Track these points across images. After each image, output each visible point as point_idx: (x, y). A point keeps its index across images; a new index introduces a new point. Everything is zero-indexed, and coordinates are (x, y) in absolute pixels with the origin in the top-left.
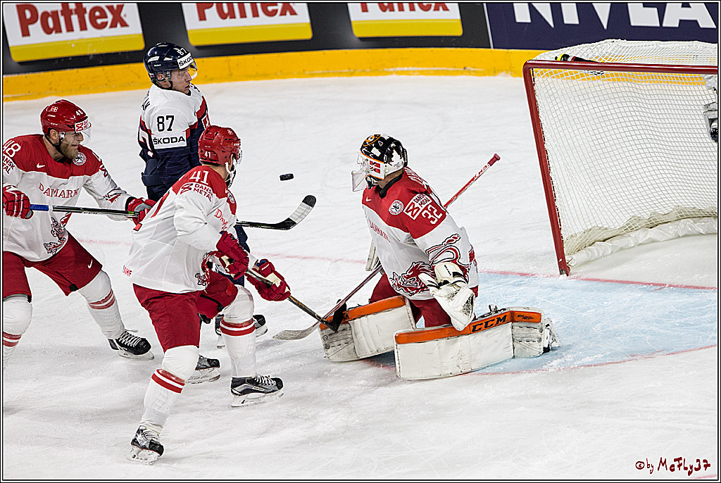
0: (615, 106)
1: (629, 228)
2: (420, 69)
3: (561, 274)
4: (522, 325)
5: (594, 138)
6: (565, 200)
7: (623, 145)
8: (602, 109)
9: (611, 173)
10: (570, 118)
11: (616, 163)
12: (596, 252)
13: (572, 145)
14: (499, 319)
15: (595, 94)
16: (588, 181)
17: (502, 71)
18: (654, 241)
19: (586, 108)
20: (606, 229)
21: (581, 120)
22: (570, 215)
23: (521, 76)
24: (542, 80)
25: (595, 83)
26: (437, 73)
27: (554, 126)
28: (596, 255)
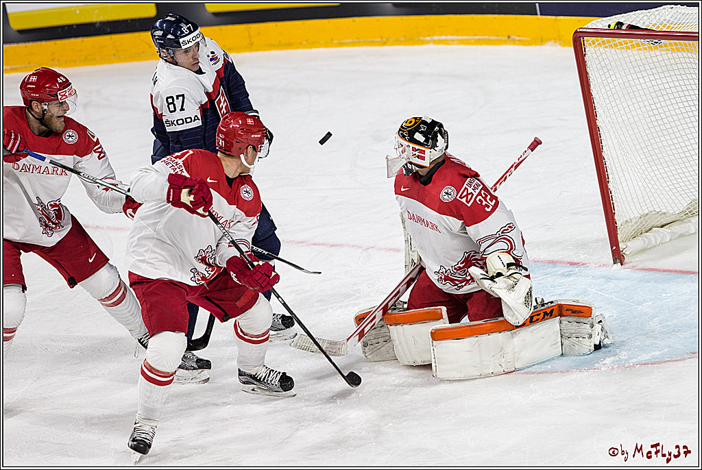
0: (674, 78)
1: (689, 214)
2: (460, 37)
3: (614, 263)
4: (570, 319)
5: (651, 113)
6: (618, 183)
8: (659, 82)
9: (670, 152)
10: (625, 92)
12: (653, 239)
13: (627, 122)
14: (545, 313)
15: (652, 66)
16: (645, 161)
17: (550, 40)
19: (642, 81)
20: (664, 213)
21: (637, 94)
22: (624, 198)
23: (571, 46)
24: (593, 49)
25: (652, 53)
26: (479, 42)
27: (607, 101)
28: (654, 242)
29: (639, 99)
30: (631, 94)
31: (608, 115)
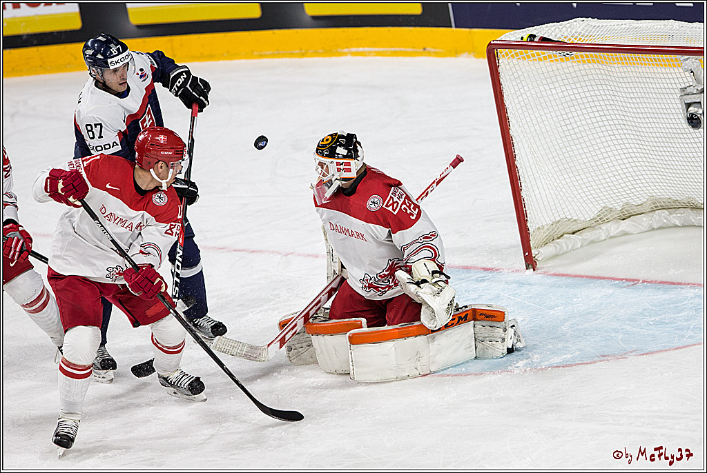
0: (585, 89)
1: (600, 220)
2: (377, 49)
3: (527, 269)
4: (484, 323)
5: (563, 123)
6: (531, 190)
7: (593, 131)
8: (571, 92)
9: (581, 161)
10: (538, 103)
11: (586, 150)
12: (564, 246)
13: (539, 132)
14: (460, 318)
15: (564, 77)
16: (556, 169)
17: (464, 52)
18: (626, 234)
19: (554, 91)
20: (576, 221)
21: (549, 104)
22: (536, 206)
23: (485, 58)
24: (506, 61)
25: (564, 65)
26: (395, 54)
27: (520, 111)
28: (565, 249)
29: (551, 109)
30: (544, 105)
31: (521, 125)
